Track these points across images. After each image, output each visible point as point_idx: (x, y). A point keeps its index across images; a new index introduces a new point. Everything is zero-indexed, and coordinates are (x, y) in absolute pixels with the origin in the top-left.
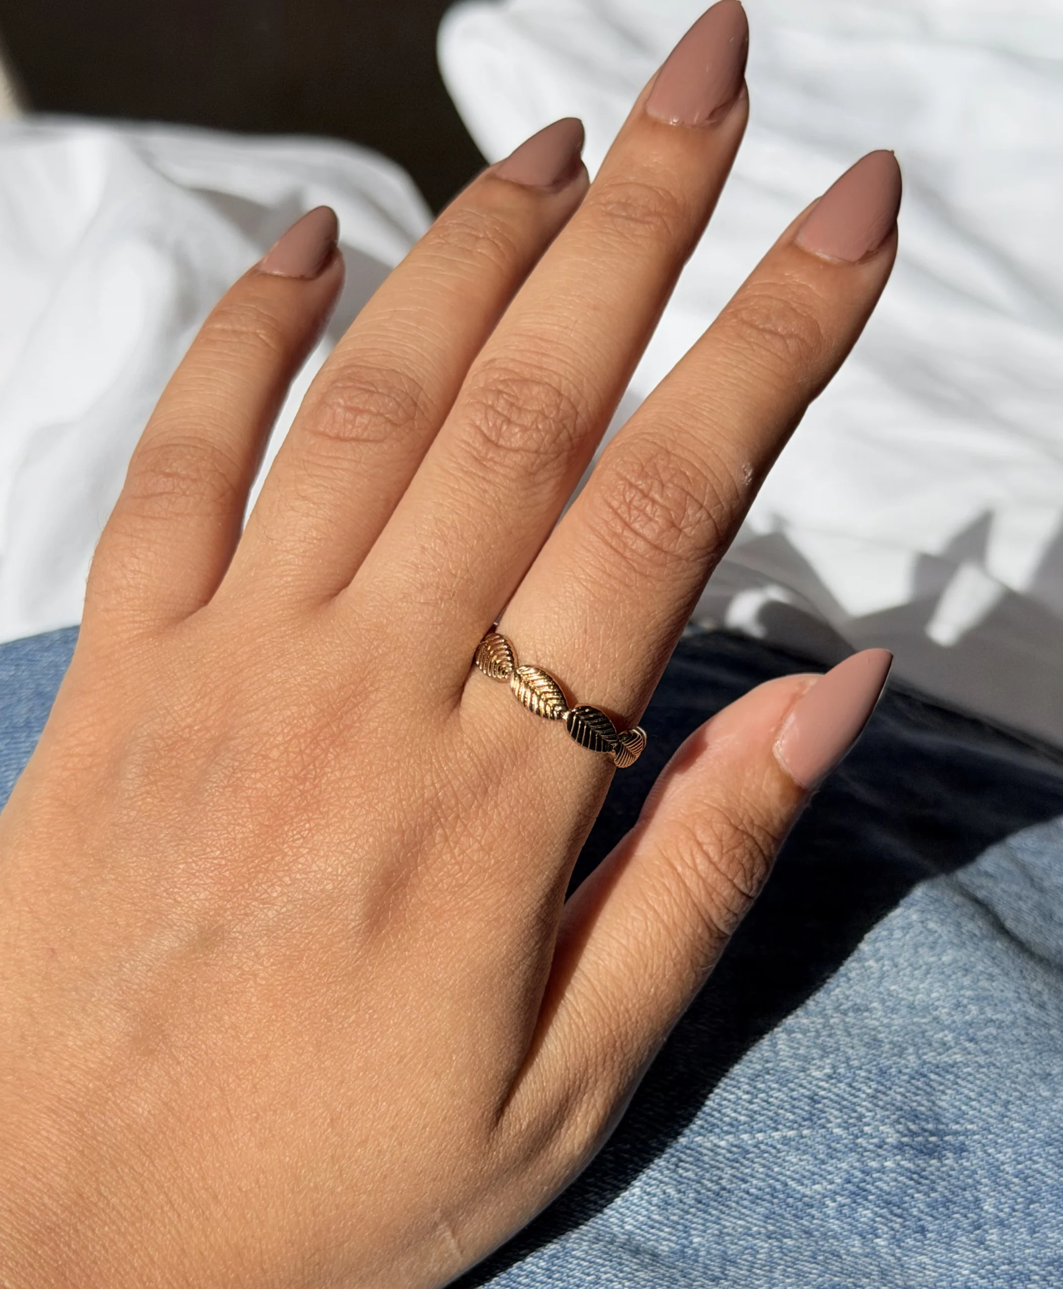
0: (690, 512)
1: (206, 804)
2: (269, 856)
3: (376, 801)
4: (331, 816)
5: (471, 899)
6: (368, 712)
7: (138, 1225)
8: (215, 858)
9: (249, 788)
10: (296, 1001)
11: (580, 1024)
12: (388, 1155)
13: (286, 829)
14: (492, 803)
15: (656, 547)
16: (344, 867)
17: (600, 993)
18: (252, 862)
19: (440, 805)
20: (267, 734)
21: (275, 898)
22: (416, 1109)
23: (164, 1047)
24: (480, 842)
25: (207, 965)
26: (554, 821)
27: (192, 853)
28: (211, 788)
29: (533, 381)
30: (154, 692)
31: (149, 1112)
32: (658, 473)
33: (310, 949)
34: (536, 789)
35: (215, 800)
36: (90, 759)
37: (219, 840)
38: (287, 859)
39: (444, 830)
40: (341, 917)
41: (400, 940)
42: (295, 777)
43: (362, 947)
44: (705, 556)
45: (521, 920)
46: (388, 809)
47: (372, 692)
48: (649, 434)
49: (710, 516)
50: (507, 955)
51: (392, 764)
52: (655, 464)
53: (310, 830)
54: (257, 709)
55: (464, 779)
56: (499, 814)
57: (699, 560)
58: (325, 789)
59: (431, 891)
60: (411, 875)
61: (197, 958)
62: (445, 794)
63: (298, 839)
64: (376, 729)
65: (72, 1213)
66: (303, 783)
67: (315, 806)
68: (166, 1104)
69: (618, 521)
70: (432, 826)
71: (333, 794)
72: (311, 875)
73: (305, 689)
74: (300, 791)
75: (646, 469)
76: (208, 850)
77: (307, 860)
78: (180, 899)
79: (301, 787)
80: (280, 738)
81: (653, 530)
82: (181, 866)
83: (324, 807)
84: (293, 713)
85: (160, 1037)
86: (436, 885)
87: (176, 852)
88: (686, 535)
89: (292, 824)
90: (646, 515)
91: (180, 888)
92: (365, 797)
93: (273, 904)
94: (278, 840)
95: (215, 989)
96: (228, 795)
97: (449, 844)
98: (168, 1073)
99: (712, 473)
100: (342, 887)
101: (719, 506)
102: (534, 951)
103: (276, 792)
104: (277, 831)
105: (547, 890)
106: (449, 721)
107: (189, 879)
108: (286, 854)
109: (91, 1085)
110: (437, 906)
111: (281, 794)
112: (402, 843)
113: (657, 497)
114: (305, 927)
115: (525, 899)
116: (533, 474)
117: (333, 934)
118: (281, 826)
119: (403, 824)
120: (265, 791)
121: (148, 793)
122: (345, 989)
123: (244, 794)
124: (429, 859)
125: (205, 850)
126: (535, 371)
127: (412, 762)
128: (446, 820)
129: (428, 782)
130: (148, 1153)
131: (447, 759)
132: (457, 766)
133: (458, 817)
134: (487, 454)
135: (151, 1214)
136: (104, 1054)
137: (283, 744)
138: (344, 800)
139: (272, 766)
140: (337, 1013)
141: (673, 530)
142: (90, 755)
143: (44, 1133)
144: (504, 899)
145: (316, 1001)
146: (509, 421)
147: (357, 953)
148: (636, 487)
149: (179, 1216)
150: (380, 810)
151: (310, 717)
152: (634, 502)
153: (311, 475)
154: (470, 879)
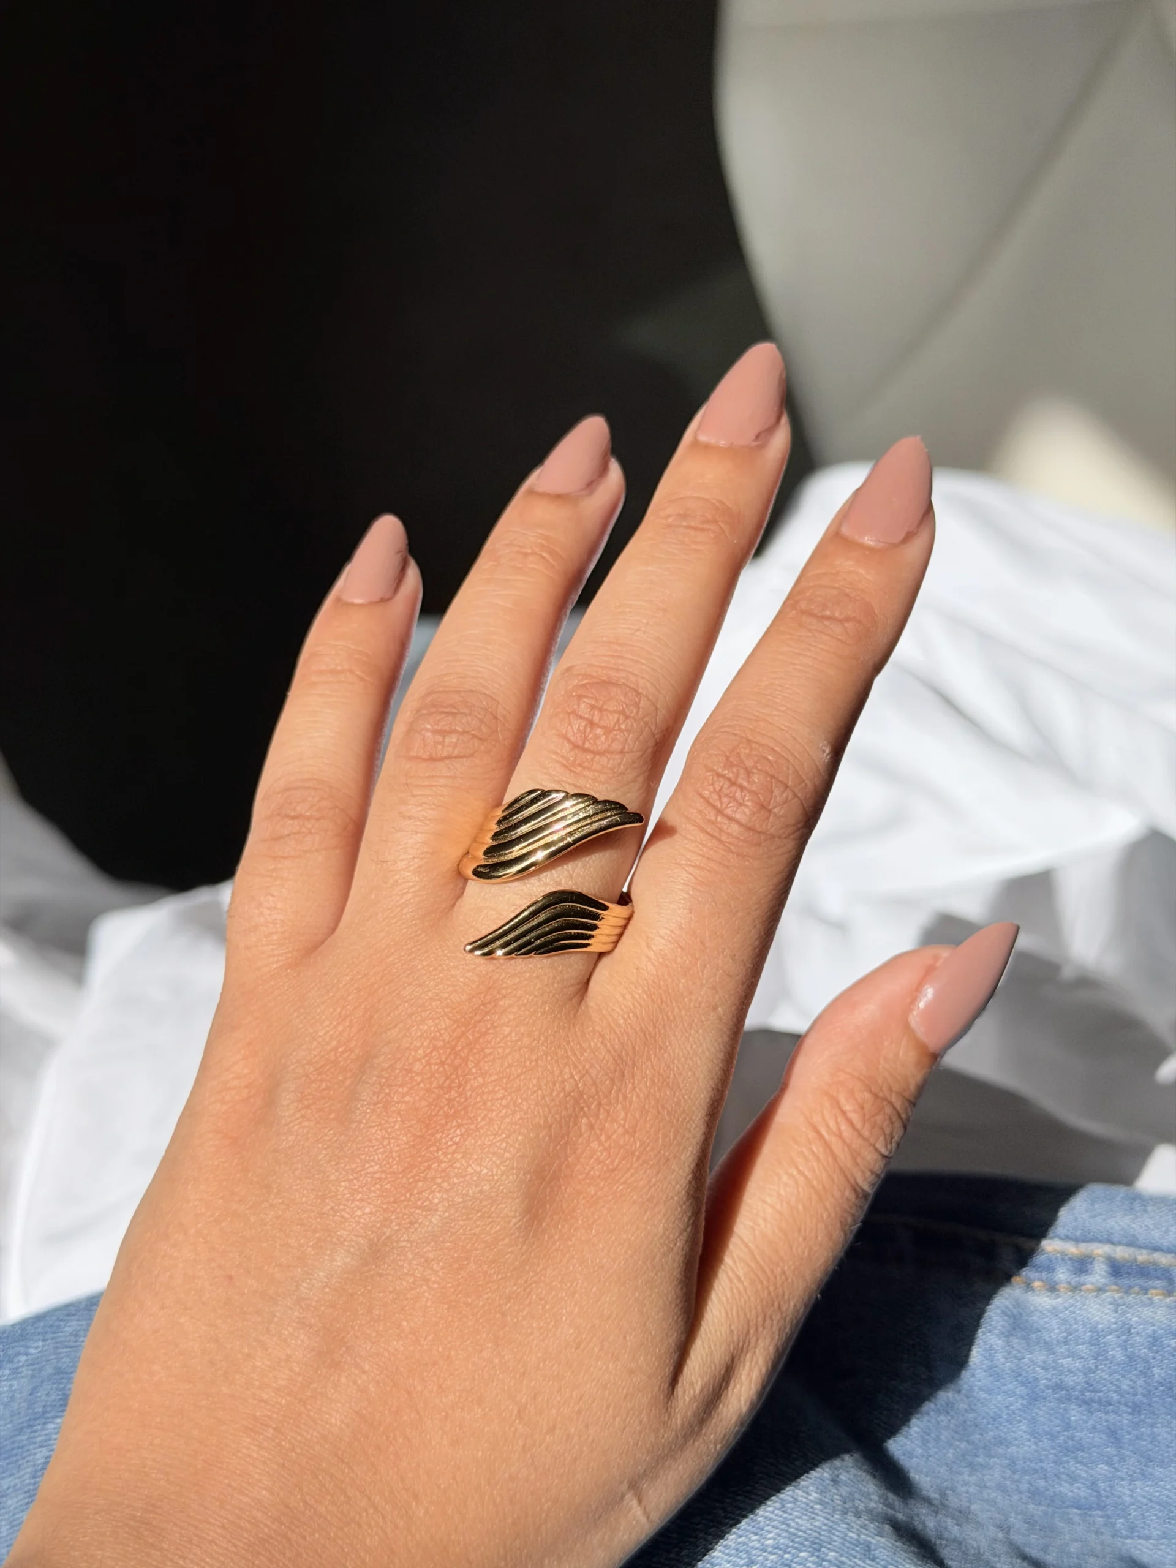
0: (776, 792)
1: (360, 1122)
2: (426, 1164)
3: (520, 1101)
4: (479, 1120)
5: (624, 1183)
6: (499, 1019)
7: (346, 1529)
8: (375, 1173)
9: (398, 1102)
10: (470, 1301)
11: (741, 1289)
12: (576, 1438)
13: (438, 1136)
14: (630, 1085)
15: (749, 829)
16: (498, 1167)
17: (758, 1257)
18: (410, 1172)
19: (581, 1096)
20: (408, 1048)
21: (437, 1205)
22: (598, 1391)
23: (349, 1358)
25: (380, 1275)
26: (689, 1098)
27: (352, 1170)
28: (362, 1106)
29: (611, 683)
30: (298, 1020)
31: (342, 1422)
32: (742, 762)
33: (476, 1249)
35: (368, 1116)
36: (246, 1091)
37: (377, 1154)
38: (443, 1165)
39: (588, 1119)
40: (502, 1215)
41: (561, 1231)
42: (440, 1087)
43: (525, 1241)
44: (796, 831)
45: (672, 1198)
46: (532, 1107)
47: (500, 999)
48: (728, 726)
49: (795, 795)
50: (664, 1233)
51: (530, 1063)
52: (739, 754)
53: (462, 1135)
54: (395, 1026)
55: (600, 1066)
56: (638, 1096)
57: (792, 837)
58: (471, 1095)
59: (584, 1179)
60: (563, 1167)
61: (369, 1271)
62: (585, 1084)
63: (451, 1146)
64: (510, 1034)
65: (282, 1524)
66: (449, 1092)
67: (463, 1113)
68: (357, 1412)
69: (710, 808)
70: (576, 1116)
71: (478, 1100)
72: (468, 1178)
74: (447, 1100)
75: (731, 759)
76: (367, 1165)
77: (462, 1164)
78: (347, 1216)
79: (447, 1096)
80: (420, 1052)
81: (744, 813)
82: (343, 1184)
83: (472, 1112)
84: (429, 1027)
85: (344, 1349)
86: (588, 1174)
87: (337, 1171)
88: (775, 814)
89: (443, 1133)
90: (737, 801)
91: (344, 1205)
93: (437, 1210)
94: (432, 1149)
95: (391, 1297)
96: (378, 1111)
97: (595, 1132)
98: (355, 1383)
99: (793, 755)
100: (500, 1186)
101: (803, 785)
102: (688, 1227)
103: (424, 1103)
104: (429, 1140)
106: (578, 1014)
107: (352, 1195)
108: (442, 1162)
109: (283, 1401)
110: (593, 1192)
111: (430, 1105)
112: (550, 1136)
113: (745, 784)
114: (469, 1228)
115: (673, 1177)
116: (622, 774)
117: (496, 1232)
118: (433, 1135)
119: (549, 1119)
120: (414, 1103)
121: (303, 1117)
122: (515, 1285)
123: (394, 1109)
124: (578, 1149)
125: (363, 1166)
126: (612, 673)
127: (549, 1058)
128: (589, 1109)
130: (346, 1460)
131: (583, 1050)
132: (592, 1055)
133: (600, 1104)
134: (575, 760)
135: (357, 1517)
136: (291, 1370)
137: (424, 1057)
138: (489, 1104)
139: (418, 1079)
140: (510, 1307)
141: (763, 812)
142: (246, 1087)
143: (245, 1451)
144: (654, 1180)
145: (488, 1299)
146: (591, 724)
147: (521, 1248)
148: (723, 776)
149: (384, 1517)
150: (524, 1108)
151: (446, 1029)
152: (724, 790)
153: (414, 796)
154: (620, 1163)
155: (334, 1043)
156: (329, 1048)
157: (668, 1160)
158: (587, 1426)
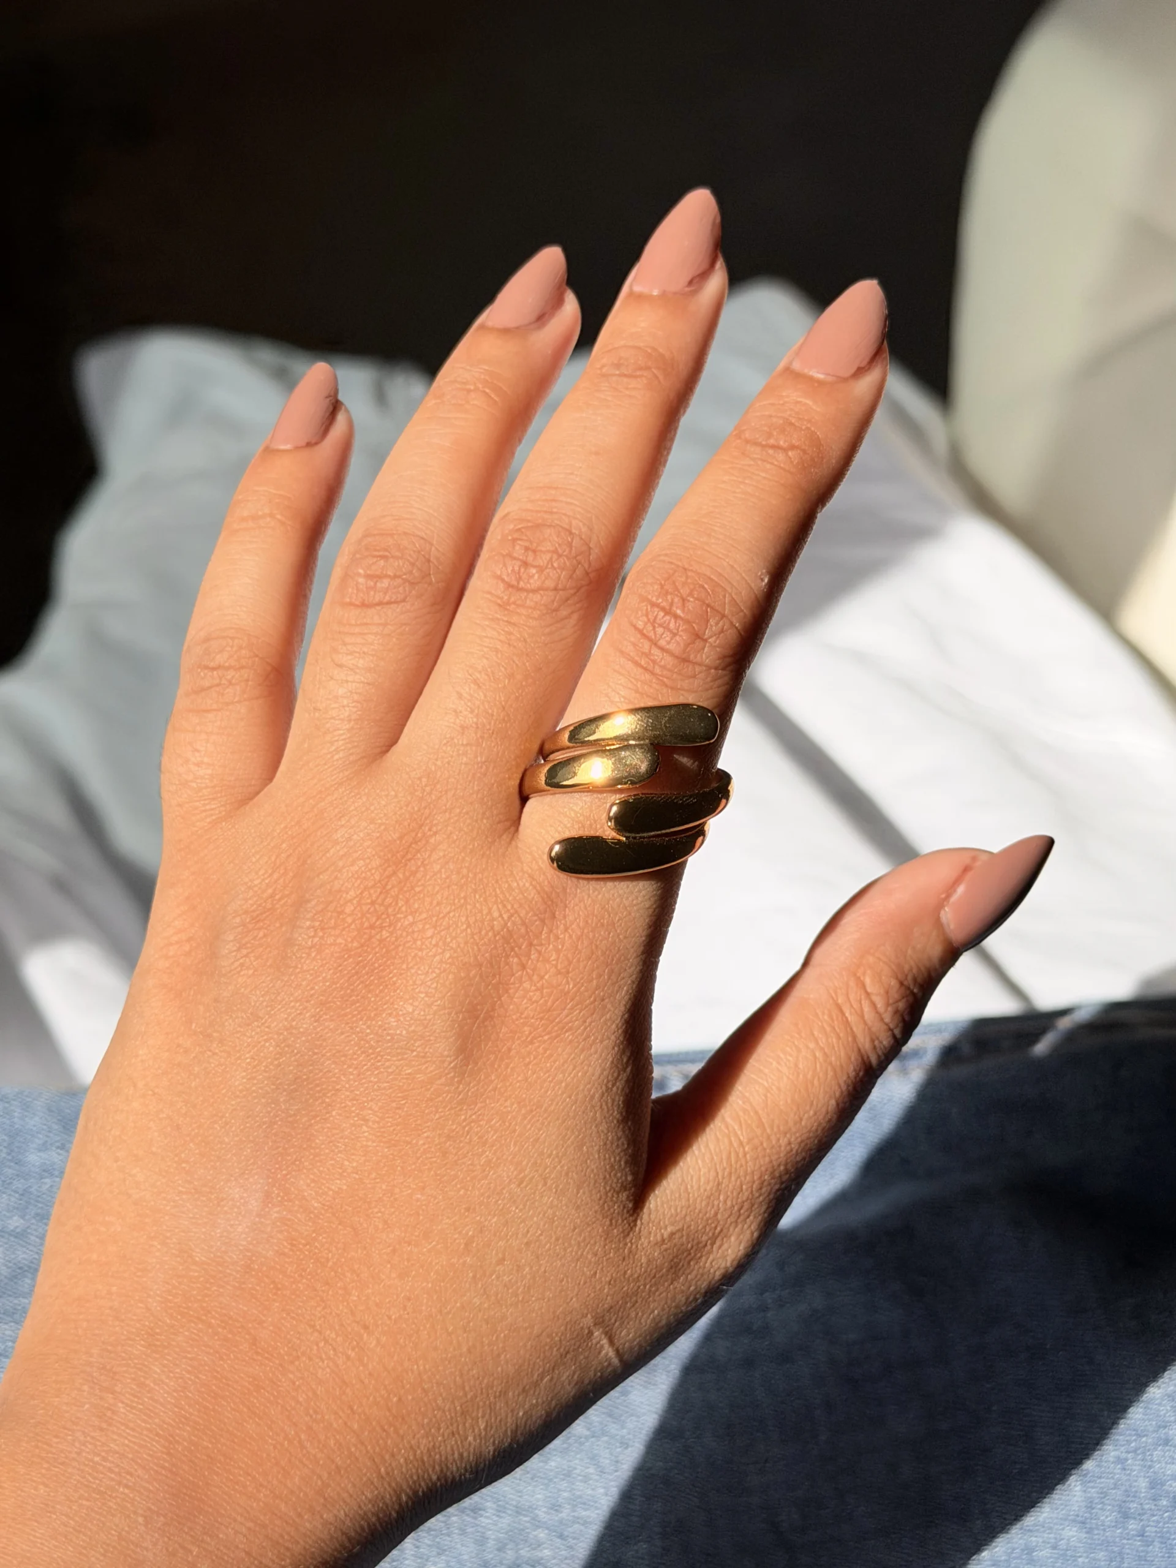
6: (430, 856)
32: (677, 590)
33: (413, 1089)
47: (431, 836)
48: (665, 555)
60: (497, 1006)
69: (645, 640)
70: (508, 956)
81: (679, 644)
86: (522, 1014)
88: (711, 645)
90: (671, 631)
96: (313, 954)
99: (731, 583)
101: (741, 614)
106: (508, 850)
110: (528, 1032)
116: (556, 610)
117: (432, 1072)
124: (510, 988)
126: (546, 516)
128: (520, 948)
131: (511, 889)
132: (521, 895)
134: (509, 598)
141: (698, 640)
146: (525, 564)
152: (658, 621)
153: (345, 645)
155: (270, 891)
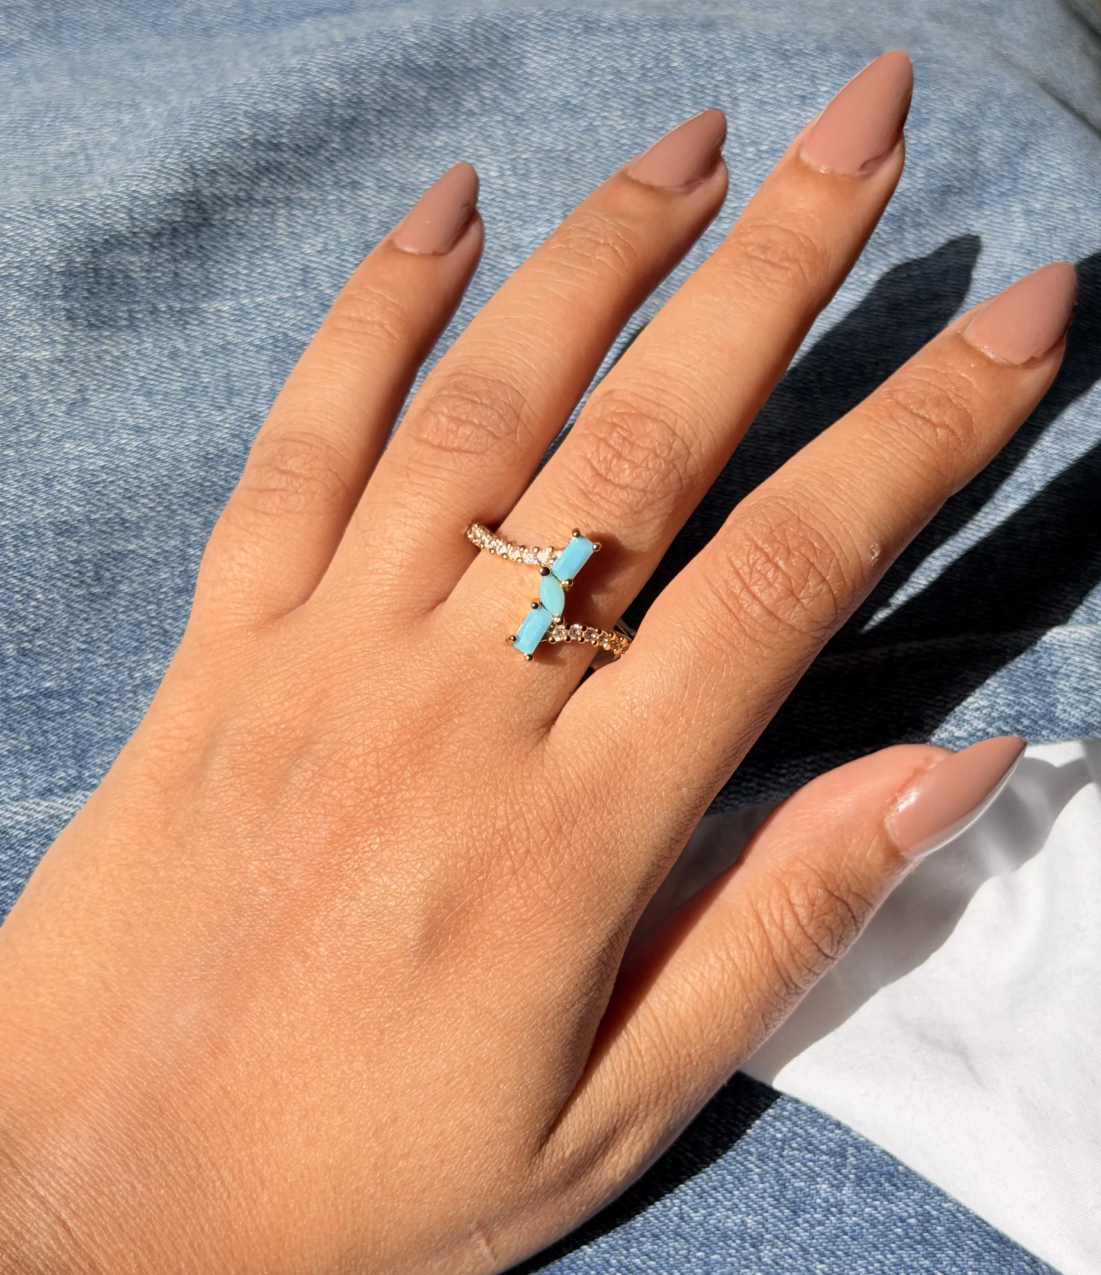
0: (811, 583)
1: (284, 805)
3: (447, 825)
4: (401, 833)
5: (533, 935)
9: (326, 794)
13: (358, 839)
14: (565, 842)
15: (771, 613)
16: (408, 886)
19: (511, 838)
20: (349, 743)
24: (548, 880)
26: (626, 869)
29: (649, 417)
33: (368, 961)
34: (612, 834)
35: (293, 802)
40: (401, 934)
41: (458, 965)
42: (371, 790)
43: (418, 967)
45: (581, 962)
46: (457, 834)
48: (783, 499)
49: (830, 591)
52: (785, 530)
53: (381, 844)
54: (341, 717)
55: (538, 814)
56: (571, 854)
58: (399, 806)
59: (493, 921)
62: (517, 827)
64: (455, 754)
66: (379, 796)
67: (387, 821)
69: (738, 582)
70: (501, 858)
71: (405, 812)
73: (391, 703)
74: (374, 804)
79: (375, 801)
80: (360, 749)
81: (771, 595)
82: (255, 863)
83: (396, 823)
86: (499, 917)
87: (251, 848)
88: (804, 606)
89: (363, 837)
92: (436, 819)
96: (305, 798)
99: (840, 548)
100: (405, 905)
101: (842, 582)
103: (350, 802)
105: (610, 935)
106: (531, 754)
111: (355, 806)
112: (468, 870)
113: (781, 563)
116: (638, 512)
117: (391, 950)
118: (352, 836)
120: (341, 800)
121: (231, 785)
122: (400, 1005)
123: (320, 800)
126: (653, 407)
127: (488, 790)
128: (516, 852)
129: (501, 813)
131: (524, 791)
132: (532, 800)
133: (528, 851)
134: (594, 487)
137: (363, 755)
138: (415, 819)
139: (351, 776)
140: (390, 1027)
141: (792, 597)
145: (370, 1013)
146: (619, 456)
147: (413, 972)
148: (762, 550)
150: (449, 833)
151: (392, 733)
152: (757, 566)
153: (412, 483)
154: (534, 915)
155: (277, 718)
156: (271, 722)
157: (585, 924)
158: (442, 1162)
